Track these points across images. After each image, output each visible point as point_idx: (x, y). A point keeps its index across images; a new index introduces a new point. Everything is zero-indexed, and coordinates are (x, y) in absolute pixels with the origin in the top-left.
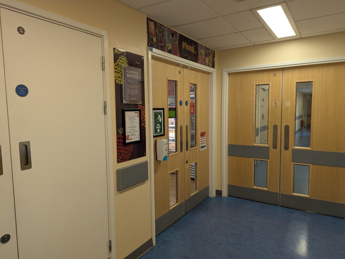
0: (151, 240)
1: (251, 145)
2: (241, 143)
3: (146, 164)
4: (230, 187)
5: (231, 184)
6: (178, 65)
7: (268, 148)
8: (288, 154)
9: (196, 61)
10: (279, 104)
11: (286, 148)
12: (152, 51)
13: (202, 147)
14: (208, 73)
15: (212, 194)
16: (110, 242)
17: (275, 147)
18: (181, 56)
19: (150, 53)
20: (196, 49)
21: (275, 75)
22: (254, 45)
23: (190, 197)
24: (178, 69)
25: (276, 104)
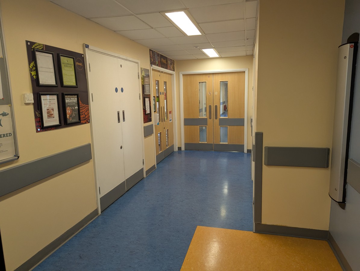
0: (155, 165)
1: (198, 118)
2: (191, 117)
3: (152, 125)
4: (186, 145)
5: (186, 142)
6: (159, 71)
7: (207, 119)
8: (217, 121)
9: (167, 68)
10: (212, 93)
11: (216, 118)
12: (152, 66)
13: (170, 120)
14: (171, 74)
15: (176, 149)
16: (143, 160)
17: (210, 118)
18: (162, 67)
19: (151, 68)
20: (167, 62)
21: (209, 77)
22: (197, 59)
23: (166, 149)
24: (159, 73)
25: (210, 93)
